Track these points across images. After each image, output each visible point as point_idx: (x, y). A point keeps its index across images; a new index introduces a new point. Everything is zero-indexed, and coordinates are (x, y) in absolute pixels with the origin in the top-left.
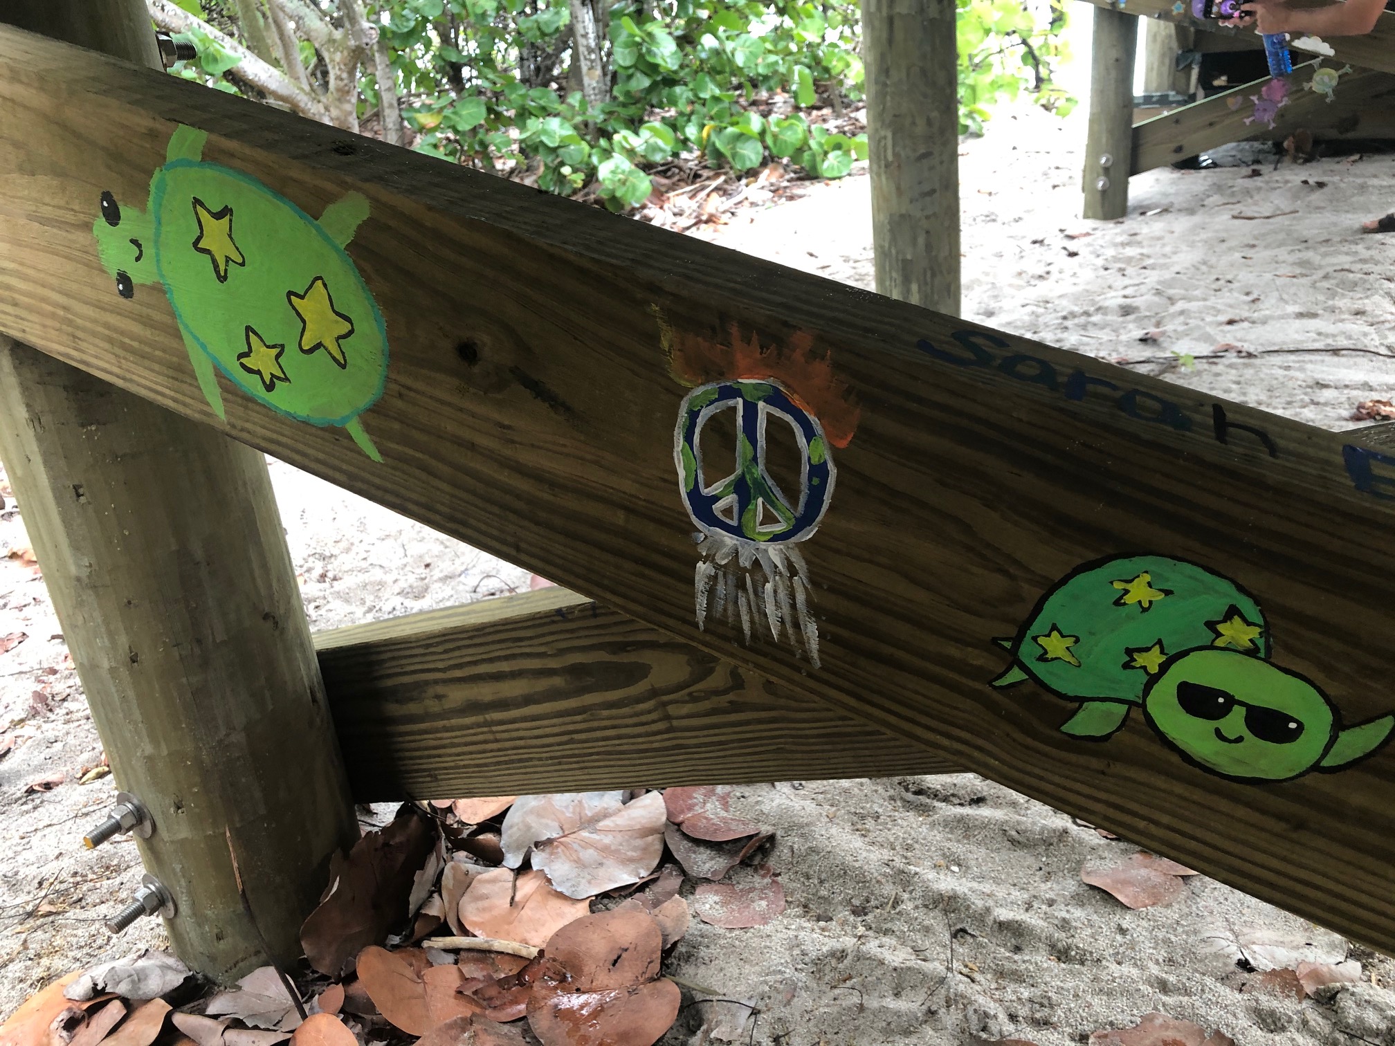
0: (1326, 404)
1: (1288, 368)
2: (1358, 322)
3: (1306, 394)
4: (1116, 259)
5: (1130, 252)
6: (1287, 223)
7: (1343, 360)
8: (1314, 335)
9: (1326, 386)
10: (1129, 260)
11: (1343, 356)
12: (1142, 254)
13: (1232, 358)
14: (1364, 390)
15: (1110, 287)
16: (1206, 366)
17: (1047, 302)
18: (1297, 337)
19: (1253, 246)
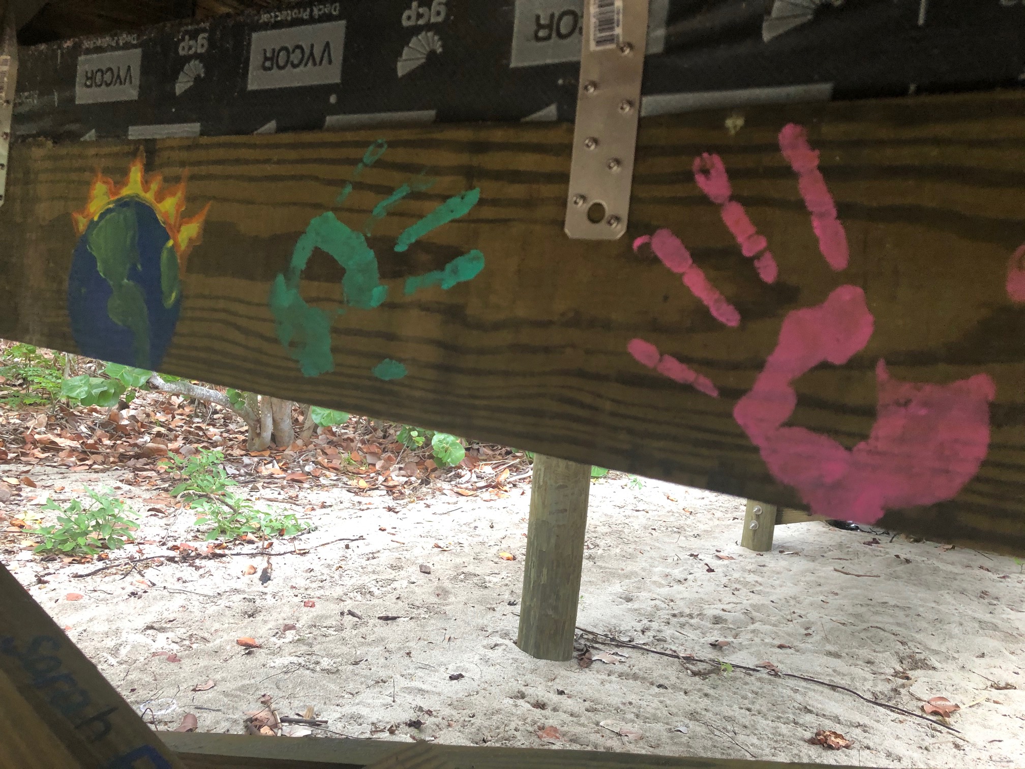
0: (801, 725)
1: (796, 691)
2: (866, 669)
3: (794, 714)
4: (737, 581)
5: (751, 578)
6: (869, 583)
7: (836, 694)
8: (830, 671)
9: (810, 712)
10: (746, 584)
11: (838, 692)
12: (757, 582)
13: (764, 674)
14: (834, 721)
15: (720, 600)
16: (742, 675)
17: (672, 601)
18: (818, 669)
19: (837, 594)
